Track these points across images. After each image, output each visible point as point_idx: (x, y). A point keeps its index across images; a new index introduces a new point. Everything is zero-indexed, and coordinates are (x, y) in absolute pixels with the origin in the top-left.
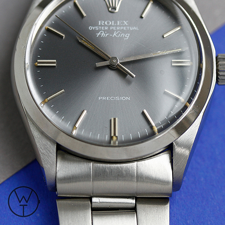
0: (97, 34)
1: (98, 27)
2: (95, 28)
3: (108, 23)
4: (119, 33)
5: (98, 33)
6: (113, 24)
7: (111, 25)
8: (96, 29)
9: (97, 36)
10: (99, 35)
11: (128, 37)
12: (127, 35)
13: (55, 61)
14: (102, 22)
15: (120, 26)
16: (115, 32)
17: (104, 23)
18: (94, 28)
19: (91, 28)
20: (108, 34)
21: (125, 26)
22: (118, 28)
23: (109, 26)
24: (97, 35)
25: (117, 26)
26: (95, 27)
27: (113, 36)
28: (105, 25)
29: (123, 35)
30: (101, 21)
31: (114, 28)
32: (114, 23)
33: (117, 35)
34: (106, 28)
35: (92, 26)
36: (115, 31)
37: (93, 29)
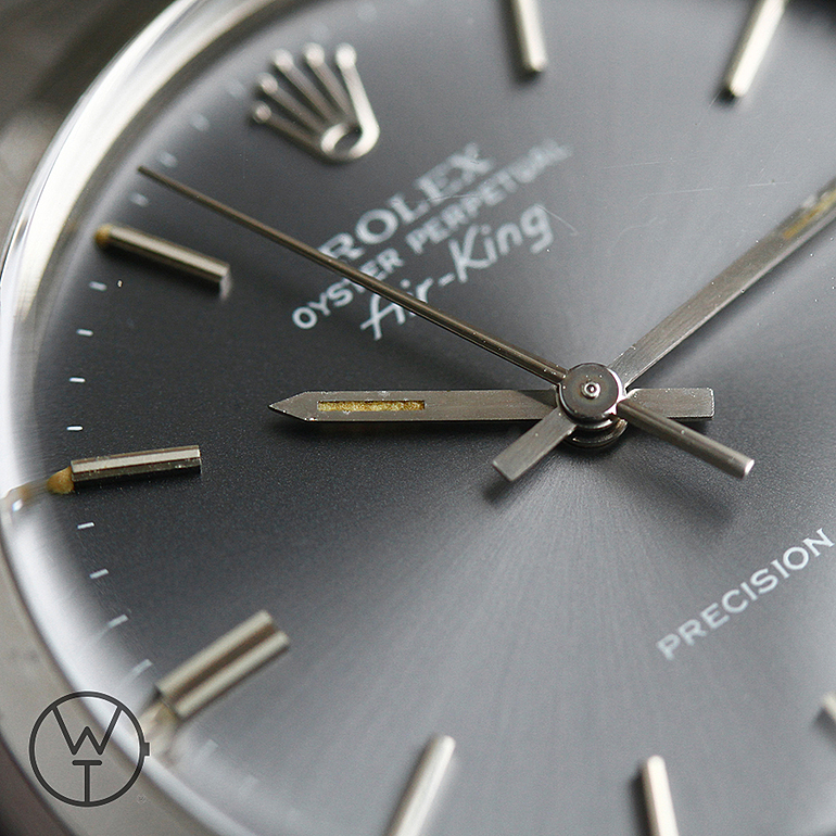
0: (364, 326)
1: (338, 286)
2: (330, 303)
3: (377, 227)
4: (479, 240)
5: (368, 316)
6: (408, 216)
7: (404, 229)
8: (339, 304)
9: (378, 335)
10: (383, 322)
11: (543, 226)
12: (534, 221)
13: (261, 620)
14: (340, 245)
15: (452, 201)
16: (454, 247)
17: (357, 243)
18: (322, 306)
19: (305, 318)
20: (428, 283)
21: (480, 179)
22: (454, 217)
23: (398, 241)
24: (371, 328)
25: (436, 211)
26: (323, 298)
27: (463, 277)
28: (371, 252)
29: (509, 238)
30: (332, 242)
31: (432, 232)
32: (412, 206)
33: (478, 253)
34: (390, 260)
35: (304, 305)
36: (444, 244)
37: (318, 312)
